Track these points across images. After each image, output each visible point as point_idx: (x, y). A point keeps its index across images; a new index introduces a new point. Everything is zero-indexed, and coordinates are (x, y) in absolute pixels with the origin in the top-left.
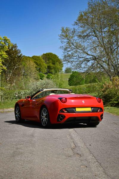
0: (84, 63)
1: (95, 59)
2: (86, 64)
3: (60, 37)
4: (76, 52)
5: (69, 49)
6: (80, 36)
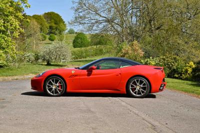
0: (95, 25)
1: (108, 21)
2: (98, 26)
4: (89, 13)
5: (80, 10)
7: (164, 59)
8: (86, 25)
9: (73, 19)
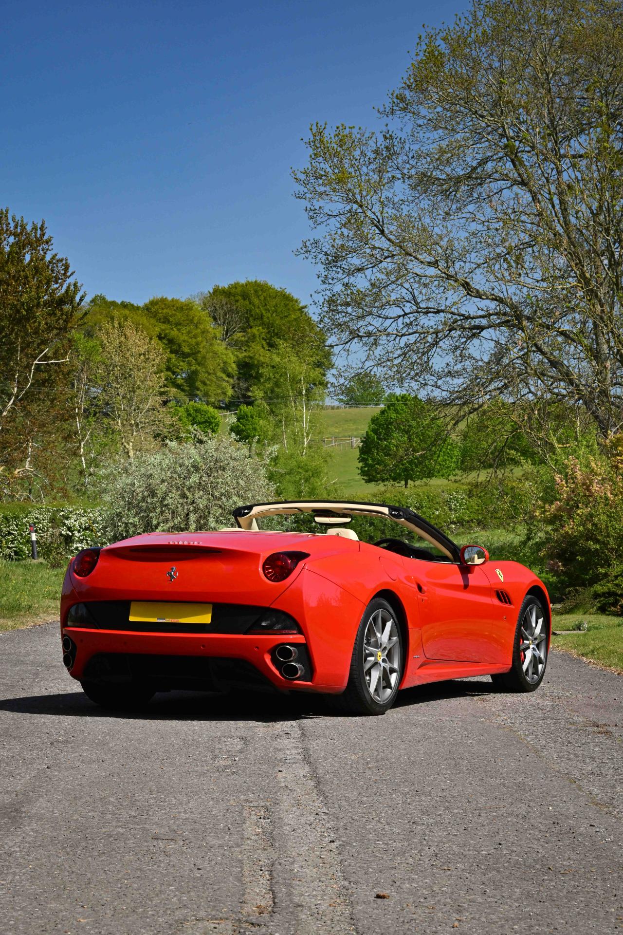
0: (445, 344)
1: (513, 318)
2: (459, 351)
3: (306, 185)
4: (402, 274)
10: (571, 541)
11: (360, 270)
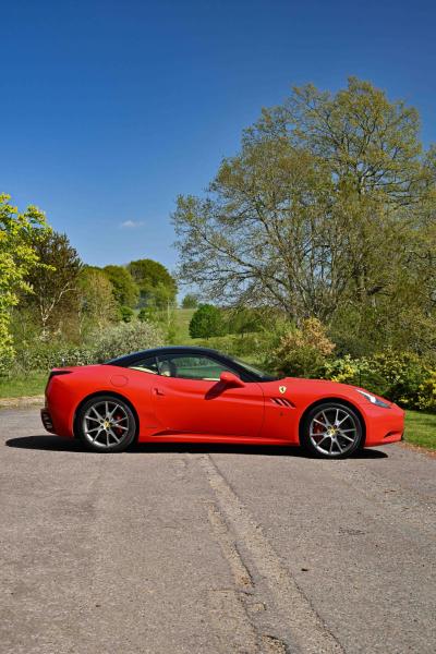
0: (229, 284)
1: (258, 274)
2: (235, 287)
3: (175, 219)
4: (213, 256)
5: (194, 250)
6: (222, 219)
7: (382, 362)
8: (206, 284)
9: (178, 271)
10: (288, 363)
11: (197, 253)
